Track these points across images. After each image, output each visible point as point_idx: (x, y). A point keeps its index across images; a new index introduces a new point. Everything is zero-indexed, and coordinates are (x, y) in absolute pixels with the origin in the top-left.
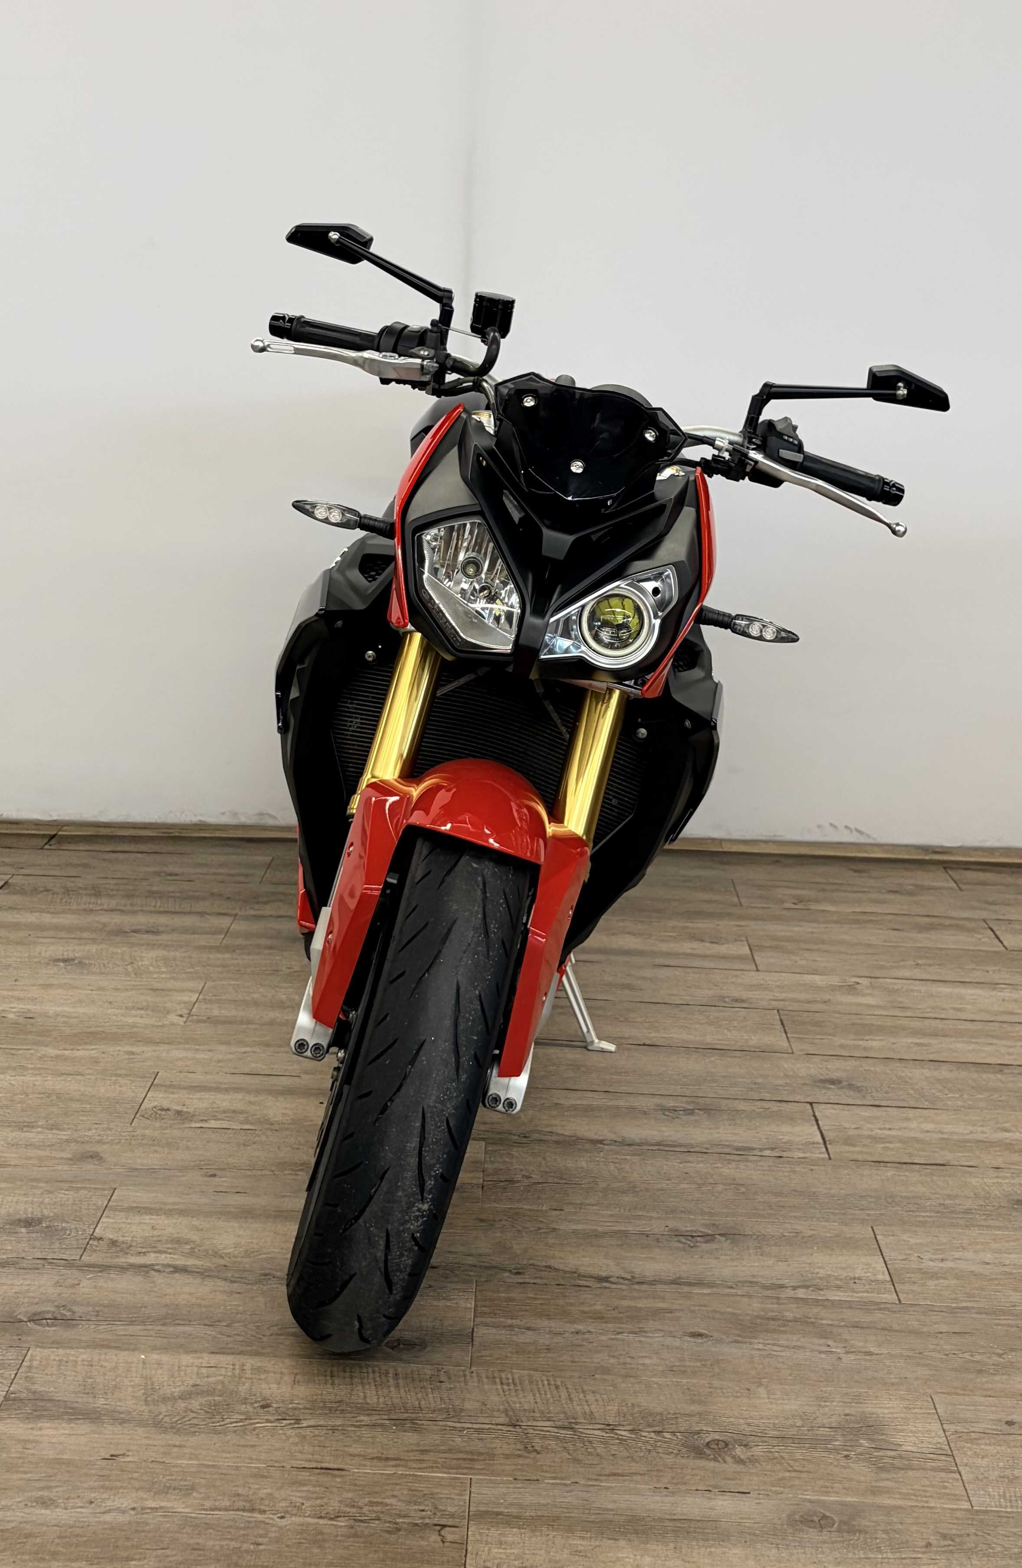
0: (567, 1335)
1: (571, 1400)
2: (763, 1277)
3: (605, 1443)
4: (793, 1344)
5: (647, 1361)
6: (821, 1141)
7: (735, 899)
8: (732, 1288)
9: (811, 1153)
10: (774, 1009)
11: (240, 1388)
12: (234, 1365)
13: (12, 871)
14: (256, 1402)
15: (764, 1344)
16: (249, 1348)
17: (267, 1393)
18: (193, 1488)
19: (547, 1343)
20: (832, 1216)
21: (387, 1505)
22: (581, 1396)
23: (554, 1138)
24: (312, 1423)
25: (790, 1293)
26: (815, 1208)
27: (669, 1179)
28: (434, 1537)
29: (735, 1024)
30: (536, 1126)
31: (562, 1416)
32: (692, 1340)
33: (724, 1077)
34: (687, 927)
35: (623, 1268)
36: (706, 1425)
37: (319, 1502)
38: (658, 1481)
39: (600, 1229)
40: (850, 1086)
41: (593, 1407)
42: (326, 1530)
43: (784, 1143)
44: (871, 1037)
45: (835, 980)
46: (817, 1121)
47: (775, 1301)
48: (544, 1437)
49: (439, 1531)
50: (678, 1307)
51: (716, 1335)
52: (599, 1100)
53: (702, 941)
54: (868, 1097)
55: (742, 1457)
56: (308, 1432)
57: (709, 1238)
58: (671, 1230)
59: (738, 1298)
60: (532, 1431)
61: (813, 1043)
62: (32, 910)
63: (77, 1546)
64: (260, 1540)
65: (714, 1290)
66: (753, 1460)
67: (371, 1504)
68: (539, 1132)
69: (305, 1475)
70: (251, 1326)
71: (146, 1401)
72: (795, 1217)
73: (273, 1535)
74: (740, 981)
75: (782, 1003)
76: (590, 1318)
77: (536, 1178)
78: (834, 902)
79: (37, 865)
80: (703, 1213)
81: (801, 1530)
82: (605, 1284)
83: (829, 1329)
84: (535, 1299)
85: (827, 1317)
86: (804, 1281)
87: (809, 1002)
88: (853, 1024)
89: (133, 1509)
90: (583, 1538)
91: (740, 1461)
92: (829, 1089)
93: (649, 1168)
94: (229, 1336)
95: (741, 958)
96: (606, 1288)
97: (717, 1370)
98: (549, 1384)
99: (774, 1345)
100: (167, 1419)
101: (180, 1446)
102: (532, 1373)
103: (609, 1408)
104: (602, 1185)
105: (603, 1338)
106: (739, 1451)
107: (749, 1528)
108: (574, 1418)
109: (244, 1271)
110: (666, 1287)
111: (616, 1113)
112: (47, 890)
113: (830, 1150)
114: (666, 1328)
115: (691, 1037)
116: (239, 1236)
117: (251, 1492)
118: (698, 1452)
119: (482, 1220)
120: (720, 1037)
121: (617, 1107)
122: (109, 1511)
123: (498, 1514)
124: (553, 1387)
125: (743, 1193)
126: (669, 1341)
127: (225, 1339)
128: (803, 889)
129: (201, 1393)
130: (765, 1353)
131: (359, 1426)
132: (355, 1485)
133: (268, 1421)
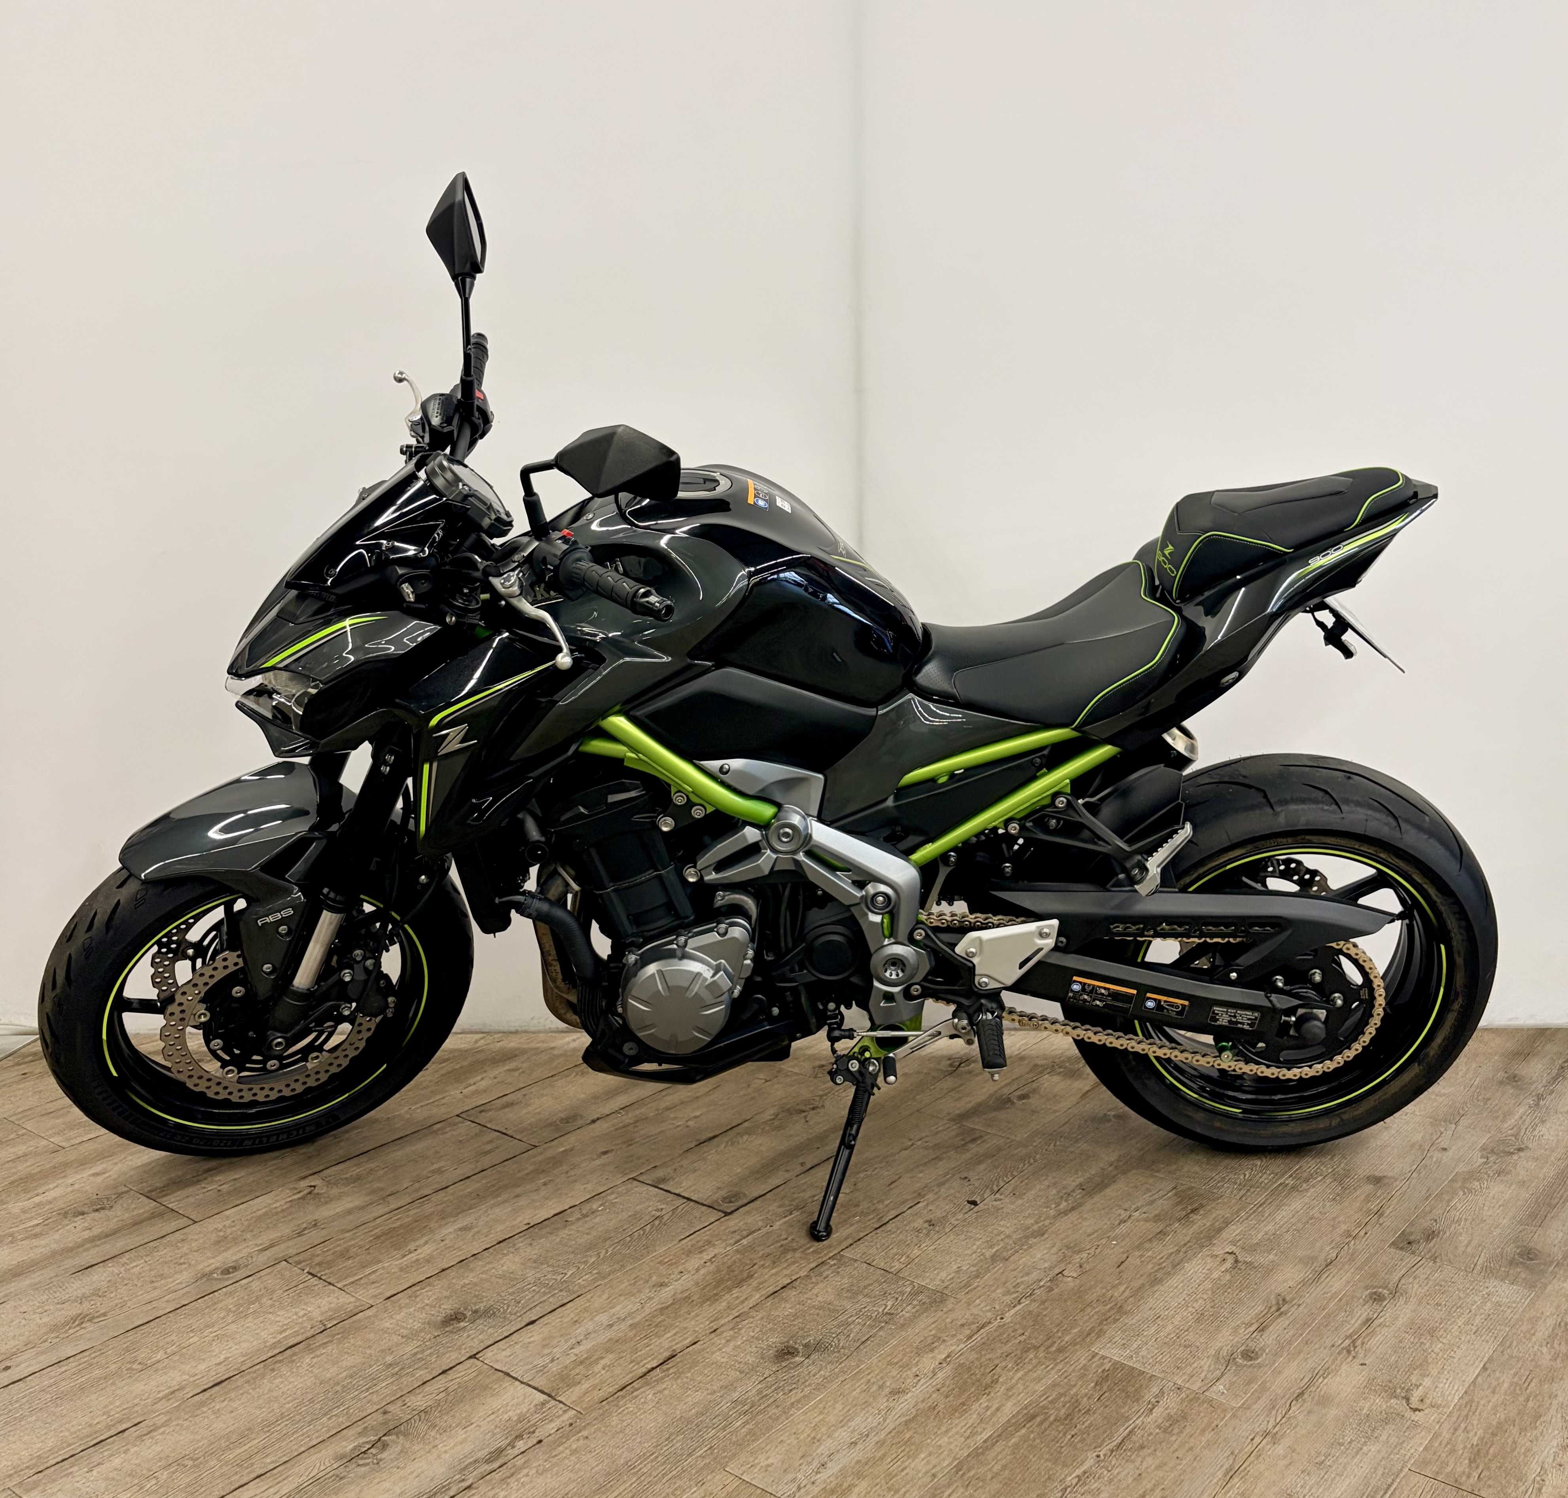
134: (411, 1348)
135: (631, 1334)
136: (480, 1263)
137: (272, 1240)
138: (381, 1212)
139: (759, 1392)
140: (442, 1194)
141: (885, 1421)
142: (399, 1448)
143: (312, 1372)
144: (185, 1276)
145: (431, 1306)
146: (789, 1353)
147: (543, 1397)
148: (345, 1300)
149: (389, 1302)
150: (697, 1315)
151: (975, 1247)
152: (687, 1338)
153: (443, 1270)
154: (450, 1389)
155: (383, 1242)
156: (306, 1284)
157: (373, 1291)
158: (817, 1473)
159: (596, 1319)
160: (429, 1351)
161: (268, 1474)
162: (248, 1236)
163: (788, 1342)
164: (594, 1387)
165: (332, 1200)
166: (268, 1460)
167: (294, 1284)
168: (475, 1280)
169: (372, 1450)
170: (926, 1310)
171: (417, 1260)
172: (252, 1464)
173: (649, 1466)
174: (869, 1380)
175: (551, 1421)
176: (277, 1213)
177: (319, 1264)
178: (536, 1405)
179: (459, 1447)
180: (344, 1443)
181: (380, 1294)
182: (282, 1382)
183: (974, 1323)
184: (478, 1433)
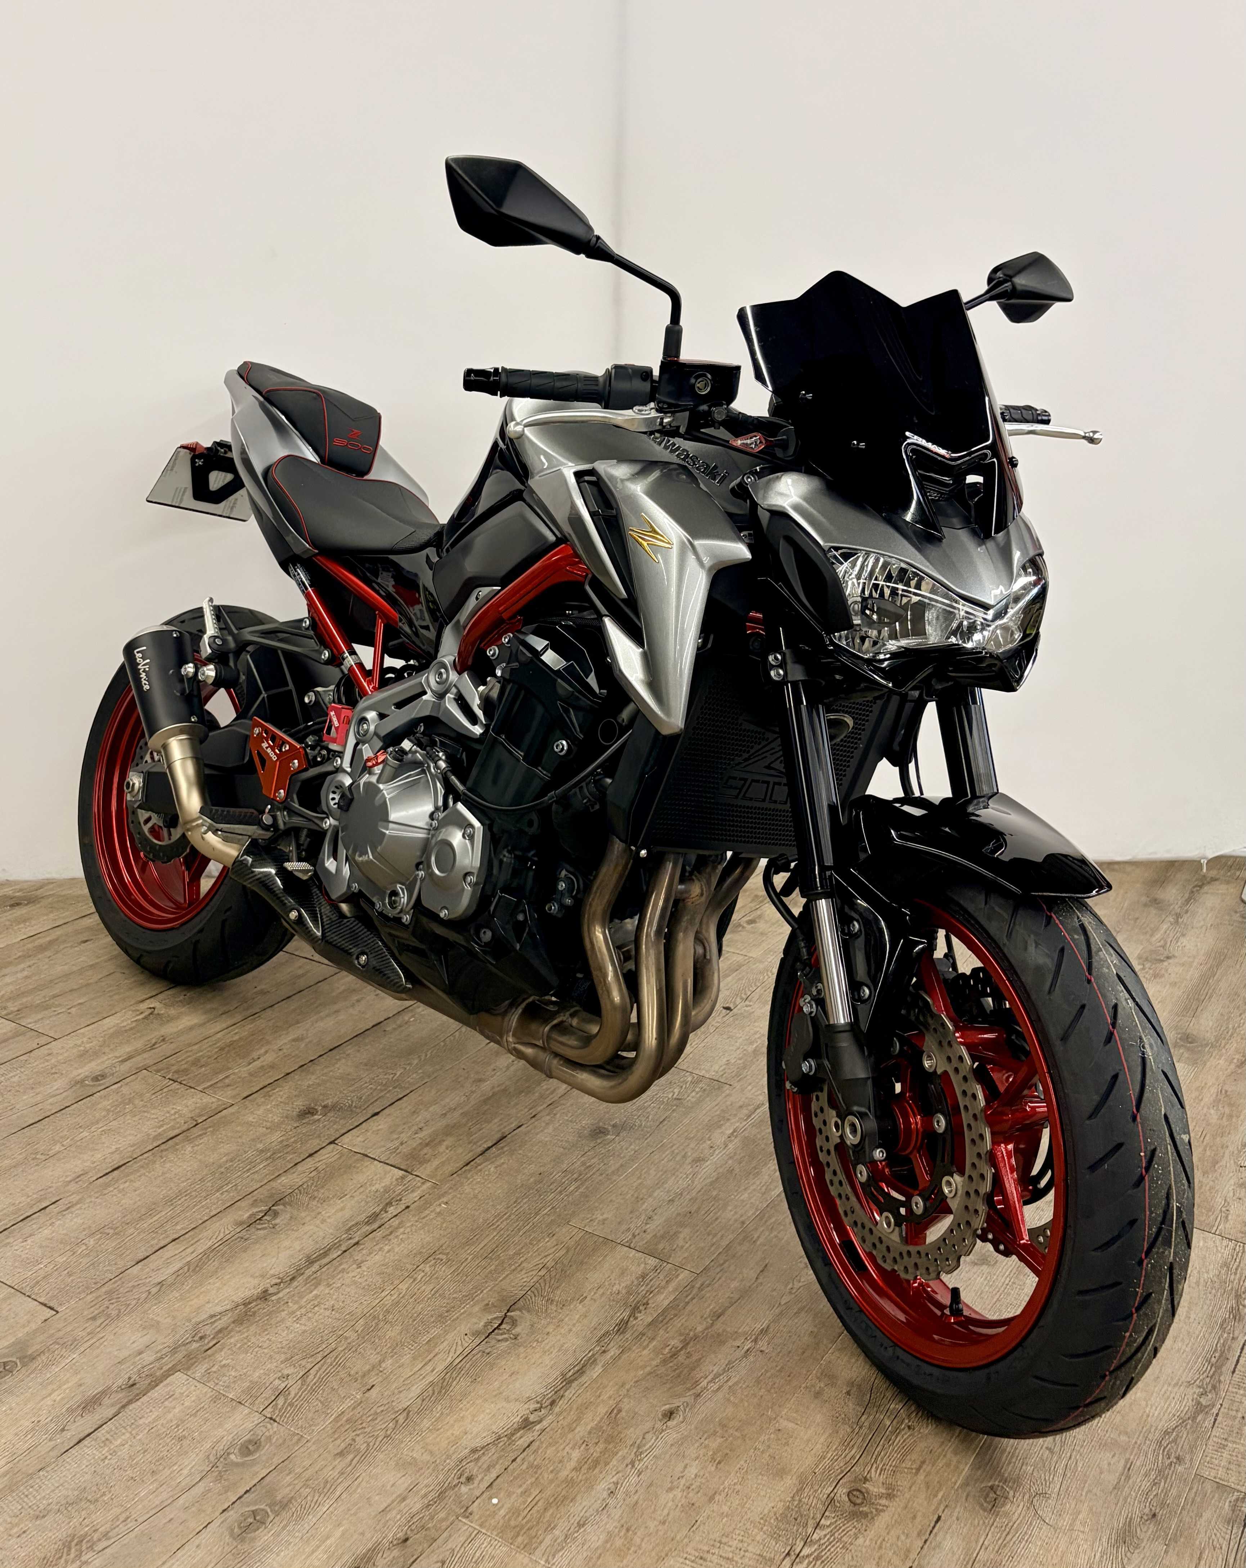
134: (276, 1137)
135: (464, 1121)
136: (319, 1068)
137: (128, 1053)
138: (218, 1028)
139: (584, 1163)
140: (269, 1011)
141: (693, 1182)
142: (288, 1216)
143: (195, 1158)
144: (59, 1084)
145: (285, 1104)
146: (601, 1132)
147: (401, 1173)
148: (209, 1100)
149: (247, 1102)
150: (517, 1104)
151: (738, 1044)
152: (512, 1123)
153: (288, 1074)
154: (320, 1168)
155: (229, 1052)
156: (170, 1088)
157: (230, 1092)
158: (646, 1224)
159: (431, 1109)
160: (293, 1140)
161: (181, 1238)
162: (107, 1050)
163: (598, 1123)
164: (443, 1163)
165: (172, 1019)
166: (178, 1227)
167: (159, 1088)
168: (317, 1081)
169: (265, 1218)
170: (708, 1095)
171: (263, 1066)
172: (166, 1231)
173: (505, 1223)
174: (673, 1152)
175: (412, 1191)
176: (126, 1031)
177: (177, 1072)
178: (397, 1180)
179: (340, 1214)
180: (240, 1213)
181: (238, 1094)
182: (172, 1166)
183: (749, 1105)
184: (353, 1202)
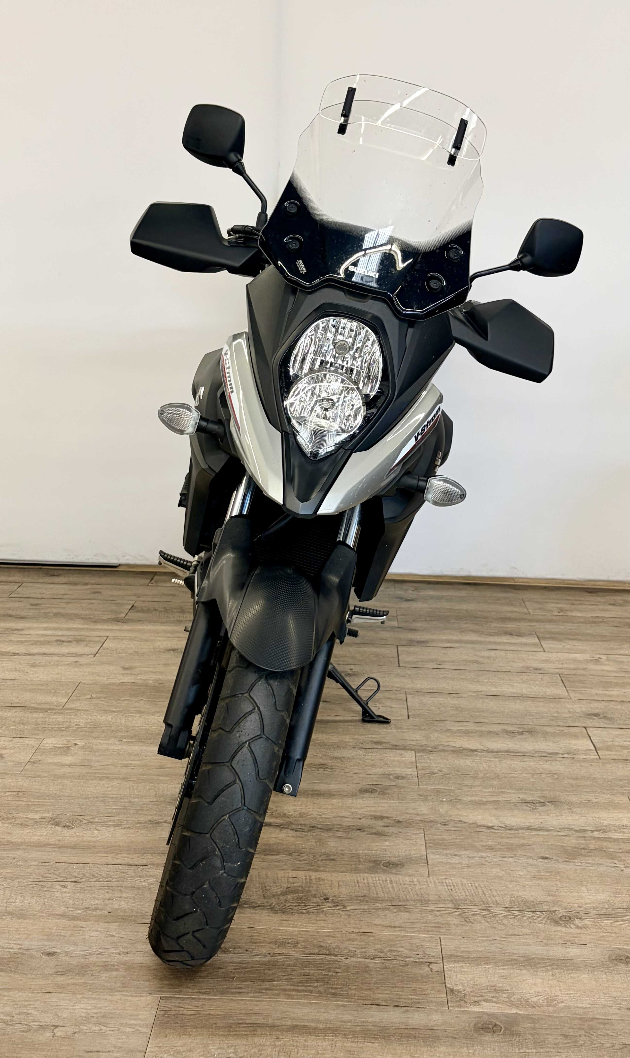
0: (476, 858)
1: (484, 894)
2: (574, 825)
3: (506, 917)
4: (596, 863)
5: (521, 873)
6: (594, 748)
7: (526, 610)
8: (559, 831)
9: (589, 755)
10: (557, 674)
11: (311, 889)
12: (306, 877)
13: (134, 598)
14: (322, 896)
15: (581, 863)
16: (312, 868)
17: (326, 892)
18: (298, 943)
19: (467, 863)
20: (606, 791)
21: (399, 952)
22: (490, 892)
23: (451, 748)
24: (352, 908)
25: (590, 834)
26: (596, 787)
27: (516, 771)
28: (427, 969)
29: (537, 683)
30: (440, 742)
31: (481, 903)
32: (543, 860)
33: (536, 713)
34: (503, 627)
35: (500, 821)
36: (558, 907)
37: (363, 950)
38: (538, 938)
39: (484, 799)
40: (605, 717)
41: (497, 898)
42: (371, 965)
43: (575, 750)
44: (612, 689)
45: (587, 656)
46: (590, 737)
47: (583, 839)
48: (474, 915)
49: (429, 965)
50: (532, 843)
51: (554, 857)
52: (470, 727)
53: (511, 635)
54: (615, 723)
55: (580, 925)
56: (351, 913)
57: (543, 804)
58: (522, 800)
59: (563, 837)
60: (467, 911)
61: (582, 693)
62: (150, 622)
63: (244, 973)
64: (337, 970)
65: (550, 833)
66: (585, 927)
67: (391, 951)
68: (442, 745)
69: (353, 936)
70: (311, 855)
71: (264, 896)
72: (586, 792)
73: (343, 968)
74: (536, 658)
75: (561, 670)
76: (487, 849)
77: (446, 771)
78: (580, 611)
79: (147, 595)
80: (537, 790)
81: (616, 965)
82: (492, 830)
83: (614, 854)
84: (457, 839)
85: (613, 848)
86: (597, 827)
87: (575, 669)
88: (601, 682)
89: (269, 954)
90: (504, 969)
91: (578, 927)
92: (593, 719)
93: (505, 765)
94: (300, 861)
95: (534, 645)
96: (492, 832)
97: (558, 878)
98: (472, 886)
99: (586, 863)
100: (276, 906)
101: (286, 920)
102: (462, 880)
103: (505, 898)
104: (481, 775)
105: (495, 860)
106: (577, 922)
107: (590, 963)
108: (487, 904)
109: (301, 825)
110: (524, 831)
111: (481, 734)
112: (155, 610)
113: (599, 754)
114: (528, 854)
115: (515, 690)
116: (295, 805)
117: (328, 945)
118: (556, 923)
119: (421, 796)
120: (530, 690)
121: (482, 731)
122: (257, 955)
123: (457, 956)
124: (474, 887)
125: (557, 778)
126: (530, 861)
127: (298, 862)
128: (562, 604)
129: (292, 892)
130: (582, 867)
131: (377, 910)
132: (381, 941)
133: (329, 907)
